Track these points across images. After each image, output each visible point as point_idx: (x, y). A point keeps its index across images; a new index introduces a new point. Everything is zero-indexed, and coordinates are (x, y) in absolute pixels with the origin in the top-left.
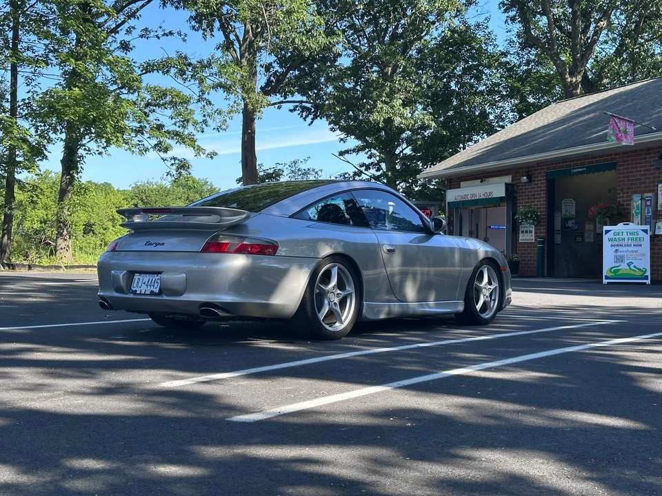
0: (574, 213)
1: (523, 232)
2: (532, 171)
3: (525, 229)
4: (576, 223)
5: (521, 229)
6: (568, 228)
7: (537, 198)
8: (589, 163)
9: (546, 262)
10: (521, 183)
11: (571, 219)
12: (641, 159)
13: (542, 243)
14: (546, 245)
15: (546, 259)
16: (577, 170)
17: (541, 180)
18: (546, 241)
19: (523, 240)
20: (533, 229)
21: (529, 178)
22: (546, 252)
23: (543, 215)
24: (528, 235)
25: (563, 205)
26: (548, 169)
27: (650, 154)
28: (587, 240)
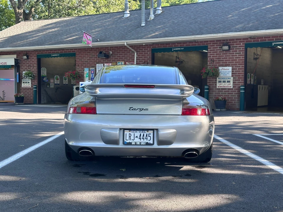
0: (46, 74)
1: (24, 83)
2: (28, 53)
3: (25, 81)
4: (47, 79)
5: (23, 81)
6: (44, 81)
7: (32, 67)
8: (61, 52)
9: (37, 97)
10: (23, 59)
11: (45, 77)
12: (87, 53)
13: (36, 88)
14: (37, 89)
15: (37, 96)
16: (54, 55)
17: (34, 58)
18: (37, 87)
19: (24, 86)
20: (30, 81)
21: (28, 57)
22: (37, 92)
23: (36, 75)
24: (27, 84)
25: (41, 70)
26: (38, 53)
27: (92, 50)
28: (51, 87)
